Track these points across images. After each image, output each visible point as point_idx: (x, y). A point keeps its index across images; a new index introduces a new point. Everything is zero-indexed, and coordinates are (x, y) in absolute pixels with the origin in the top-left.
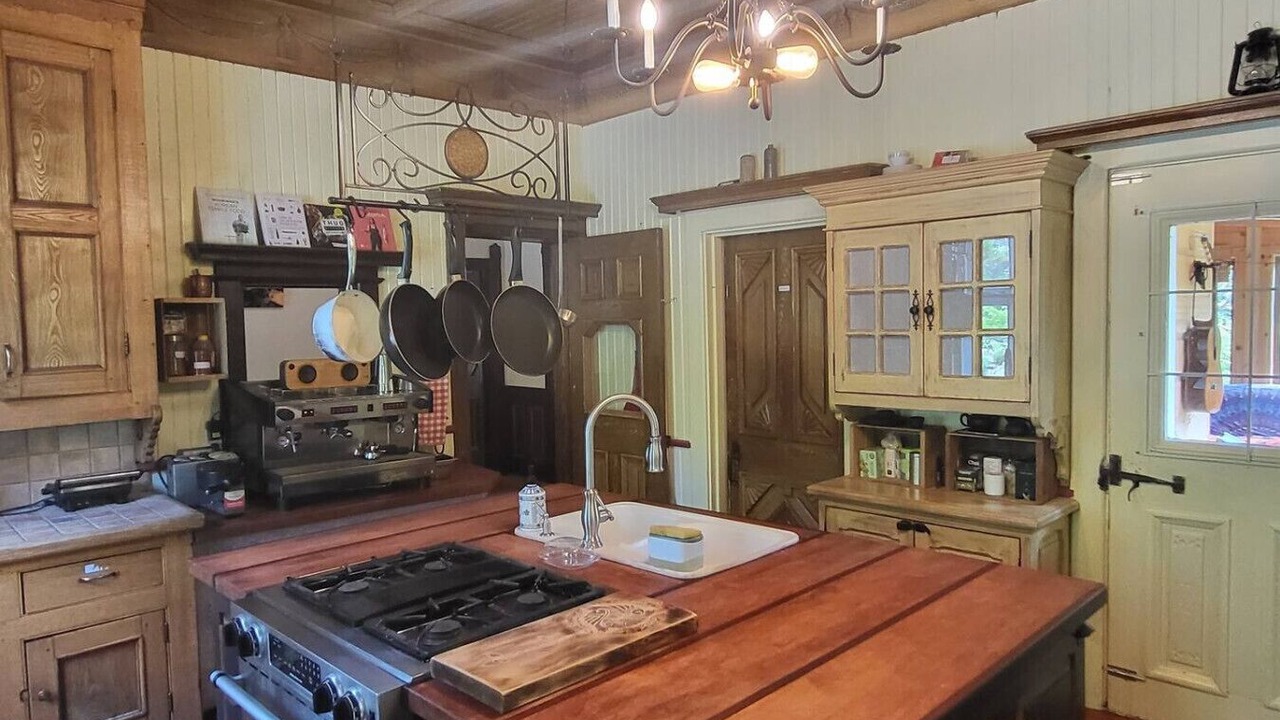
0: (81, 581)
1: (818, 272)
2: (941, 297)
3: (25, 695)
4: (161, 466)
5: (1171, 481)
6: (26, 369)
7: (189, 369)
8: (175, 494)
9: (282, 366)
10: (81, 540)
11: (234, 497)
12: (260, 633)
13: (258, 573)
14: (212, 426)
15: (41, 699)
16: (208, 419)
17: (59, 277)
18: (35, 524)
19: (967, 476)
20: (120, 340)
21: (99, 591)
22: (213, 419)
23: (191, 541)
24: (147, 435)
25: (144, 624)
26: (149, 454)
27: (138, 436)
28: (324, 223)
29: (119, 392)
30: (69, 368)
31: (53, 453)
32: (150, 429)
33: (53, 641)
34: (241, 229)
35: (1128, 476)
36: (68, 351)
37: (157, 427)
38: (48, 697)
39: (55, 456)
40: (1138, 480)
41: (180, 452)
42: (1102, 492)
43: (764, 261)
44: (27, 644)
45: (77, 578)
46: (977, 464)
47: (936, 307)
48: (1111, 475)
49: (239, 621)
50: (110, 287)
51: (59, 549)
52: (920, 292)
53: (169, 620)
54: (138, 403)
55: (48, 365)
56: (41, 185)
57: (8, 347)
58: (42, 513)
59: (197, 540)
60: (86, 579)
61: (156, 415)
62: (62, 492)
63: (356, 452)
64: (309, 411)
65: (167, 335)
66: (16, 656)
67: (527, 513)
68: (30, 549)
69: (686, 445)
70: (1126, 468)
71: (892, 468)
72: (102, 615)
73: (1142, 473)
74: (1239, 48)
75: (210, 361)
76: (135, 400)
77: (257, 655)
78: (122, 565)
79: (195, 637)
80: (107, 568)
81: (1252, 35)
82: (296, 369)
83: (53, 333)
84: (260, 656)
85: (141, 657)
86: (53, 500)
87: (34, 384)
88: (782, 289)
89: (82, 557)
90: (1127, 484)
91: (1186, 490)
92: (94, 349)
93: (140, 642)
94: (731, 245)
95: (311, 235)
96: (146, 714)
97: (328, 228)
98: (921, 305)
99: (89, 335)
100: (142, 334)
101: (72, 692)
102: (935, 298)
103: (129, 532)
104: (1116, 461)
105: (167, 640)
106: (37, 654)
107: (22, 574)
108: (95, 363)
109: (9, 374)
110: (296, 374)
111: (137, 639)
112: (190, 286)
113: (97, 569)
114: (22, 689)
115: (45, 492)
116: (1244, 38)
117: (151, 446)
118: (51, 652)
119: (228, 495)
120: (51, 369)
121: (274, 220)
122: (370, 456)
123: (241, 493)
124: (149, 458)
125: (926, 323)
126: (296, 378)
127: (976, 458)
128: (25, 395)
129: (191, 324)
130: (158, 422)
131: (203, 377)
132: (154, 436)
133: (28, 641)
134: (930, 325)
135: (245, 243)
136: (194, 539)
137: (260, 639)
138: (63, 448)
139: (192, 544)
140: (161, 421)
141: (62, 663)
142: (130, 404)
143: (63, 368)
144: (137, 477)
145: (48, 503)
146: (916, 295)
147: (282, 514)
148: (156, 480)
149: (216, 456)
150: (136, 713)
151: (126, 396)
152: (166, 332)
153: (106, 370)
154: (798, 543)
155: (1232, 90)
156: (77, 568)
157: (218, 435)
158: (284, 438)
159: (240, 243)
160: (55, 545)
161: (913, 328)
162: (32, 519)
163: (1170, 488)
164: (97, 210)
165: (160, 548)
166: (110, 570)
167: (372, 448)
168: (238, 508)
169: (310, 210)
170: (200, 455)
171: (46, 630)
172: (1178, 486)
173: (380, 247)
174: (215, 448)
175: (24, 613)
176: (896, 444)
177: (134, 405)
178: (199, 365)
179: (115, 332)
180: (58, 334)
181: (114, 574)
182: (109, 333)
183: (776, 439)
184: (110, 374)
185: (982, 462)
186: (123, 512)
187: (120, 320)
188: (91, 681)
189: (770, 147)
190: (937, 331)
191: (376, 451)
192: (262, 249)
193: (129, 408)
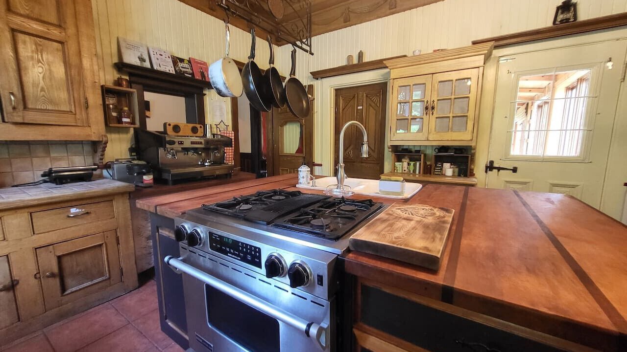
0: (69, 217)
1: (374, 101)
2: (437, 103)
3: (38, 276)
4: (108, 166)
5: (512, 168)
6: (25, 107)
7: (120, 121)
8: (116, 178)
9: (165, 125)
10: (67, 196)
11: (148, 178)
12: (202, 232)
13: (181, 204)
14: (131, 150)
15: (48, 277)
16: (129, 147)
17: (43, 61)
18: (39, 190)
19: (438, 169)
20: (83, 100)
21: (79, 221)
22: (132, 146)
23: (128, 197)
24: (100, 150)
25: (106, 237)
26: (102, 159)
27: (94, 151)
28: (180, 65)
29: (83, 126)
30: (52, 110)
31: (47, 157)
32: (101, 146)
33: (53, 247)
34: (142, 60)
35: (496, 168)
36: (51, 102)
37: (105, 145)
38: (53, 275)
39: (48, 159)
40: (499, 169)
41: (117, 160)
42: (485, 174)
43: (351, 98)
44: (37, 250)
45: (67, 214)
46: (440, 166)
47: (435, 106)
48: (490, 167)
49: (183, 227)
50: (74, 72)
51: (54, 200)
52: (429, 101)
53: (119, 234)
54: (94, 133)
55: (40, 108)
56: (27, 6)
57: (12, 94)
58: (41, 185)
59: (131, 196)
60: (72, 216)
61: (105, 139)
62: (53, 175)
63: (200, 163)
64: (181, 142)
65: (107, 104)
66: (31, 257)
67: (303, 177)
68: (35, 200)
69: (321, 165)
70: (496, 165)
71: (406, 169)
72: (81, 233)
73: (501, 166)
74: (558, 8)
75: (130, 118)
76: (93, 131)
77: (200, 244)
78: (91, 208)
79: (132, 241)
80: (83, 210)
81: (563, 3)
82: (171, 126)
83: (41, 91)
84: (201, 245)
85: (105, 252)
86: (48, 180)
87: (30, 117)
88: (359, 108)
89: (69, 204)
90: (495, 171)
91: (518, 171)
92: (67, 102)
93: (104, 245)
94: (338, 92)
95: (175, 69)
96: (109, 278)
97: (182, 67)
98: (429, 106)
99: (63, 95)
100: (95, 99)
101: (67, 271)
102: (435, 103)
103: (95, 192)
104: (492, 162)
105: (118, 244)
106: (43, 255)
107: (31, 213)
108: (68, 110)
109: (14, 108)
110: (172, 128)
111: (103, 244)
112: (118, 82)
113: (78, 210)
114: (36, 273)
115: (43, 176)
116: (560, 4)
117: (103, 155)
118: (53, 252)
119: (145, 177)
120: (41, 109)
121: (157, 59)
122: (207, 164)
123: (151, 177)
124: (101, 161)
125: (431, 113)
126: (171, 130)
127: (439, 163)
128: (26, 121)
129: (119, 102)
130: (106, 143)
131: (127, 125)
132: (104, 150)
133: (38, 248)
134: (433, 113)
135: (144, 66)
136: (130, 196)
137: (202, 235)
138: (52, 155)
139: (129, 199)
140: (107, 143)
141: (59, 258)
142: (90, 133)
143: (49, 110)
144: (95, 169)
145: (45, 182)
146: (427, 102)
147: (171, 187)
148: (105, 172)
149: (136, 162)
150: (104, 278)
151: (88, 129)
152: (107, 103)
153: (75, 114)
154: (422, 188)
155: (554, 23)
156: (66, 210)
157: (134, 154)
158: (169, 155)
159: (142, 66)
160: (52, 198)
161: (425, 115)
162: (36, 188)
163: (511, 171)
164: (65, 29)
165: (112, 200)
166: (86, 211)
167: (208, 161)
168: (150, 183)
169: (174, 58)
170: (127, 161)
171: (49, 241)
172: (515, 170)
173: (205, 79)
174: (134, 159)
175: (34, 234)
176: (407, 160)
177: (92, 134)
178: (124, 120)
179: (79, 95)
180: (45, 91)
181: (87, 213)
182: (76, 95)
183: (354, 162)
184: (78, 116)
185: (442, 166)
186: (90, 184)
187: (82, 89)
188: (77, 265)
189: (361, 51)
190: (435, 115)
191: (209, 162)
192: (152, 70)
193: (89, 135)
